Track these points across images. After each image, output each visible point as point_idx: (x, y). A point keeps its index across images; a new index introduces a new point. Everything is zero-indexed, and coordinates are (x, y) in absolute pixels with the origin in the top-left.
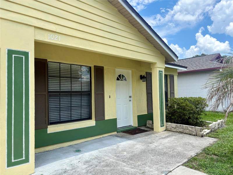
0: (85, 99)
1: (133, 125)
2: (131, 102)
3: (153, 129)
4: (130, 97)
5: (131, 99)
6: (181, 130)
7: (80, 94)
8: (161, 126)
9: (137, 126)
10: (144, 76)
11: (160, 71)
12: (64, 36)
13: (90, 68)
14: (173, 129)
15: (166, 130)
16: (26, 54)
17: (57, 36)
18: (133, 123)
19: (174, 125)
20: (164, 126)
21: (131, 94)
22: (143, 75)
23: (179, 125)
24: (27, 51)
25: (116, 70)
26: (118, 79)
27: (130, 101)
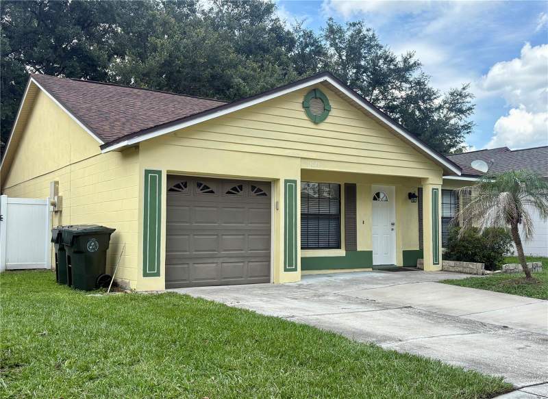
0: (333, 224)
1: (395, 264)
2: (394, 232)
3: (423, 270)
4: (393, 224)
5: (394, 227)
6: (461, 269)
7: (328, 217)
8: (434, 264)
9: (402, 265)
10: (414, 194)
11: (433, 189)
12: (323, 162)
13: (340, 185)
14: (451, 269)
15: (442, 270)
16: (295, 182)
17: (317, 162)
18: (397, 261)
19: (452, 263)
20: (438, 264)
21: (394, 220)
22: (412, 192)
23: (458, 263)
24: (295, 179)
25: (373, 186)
26: (375, 199)
27: (393, 229)
